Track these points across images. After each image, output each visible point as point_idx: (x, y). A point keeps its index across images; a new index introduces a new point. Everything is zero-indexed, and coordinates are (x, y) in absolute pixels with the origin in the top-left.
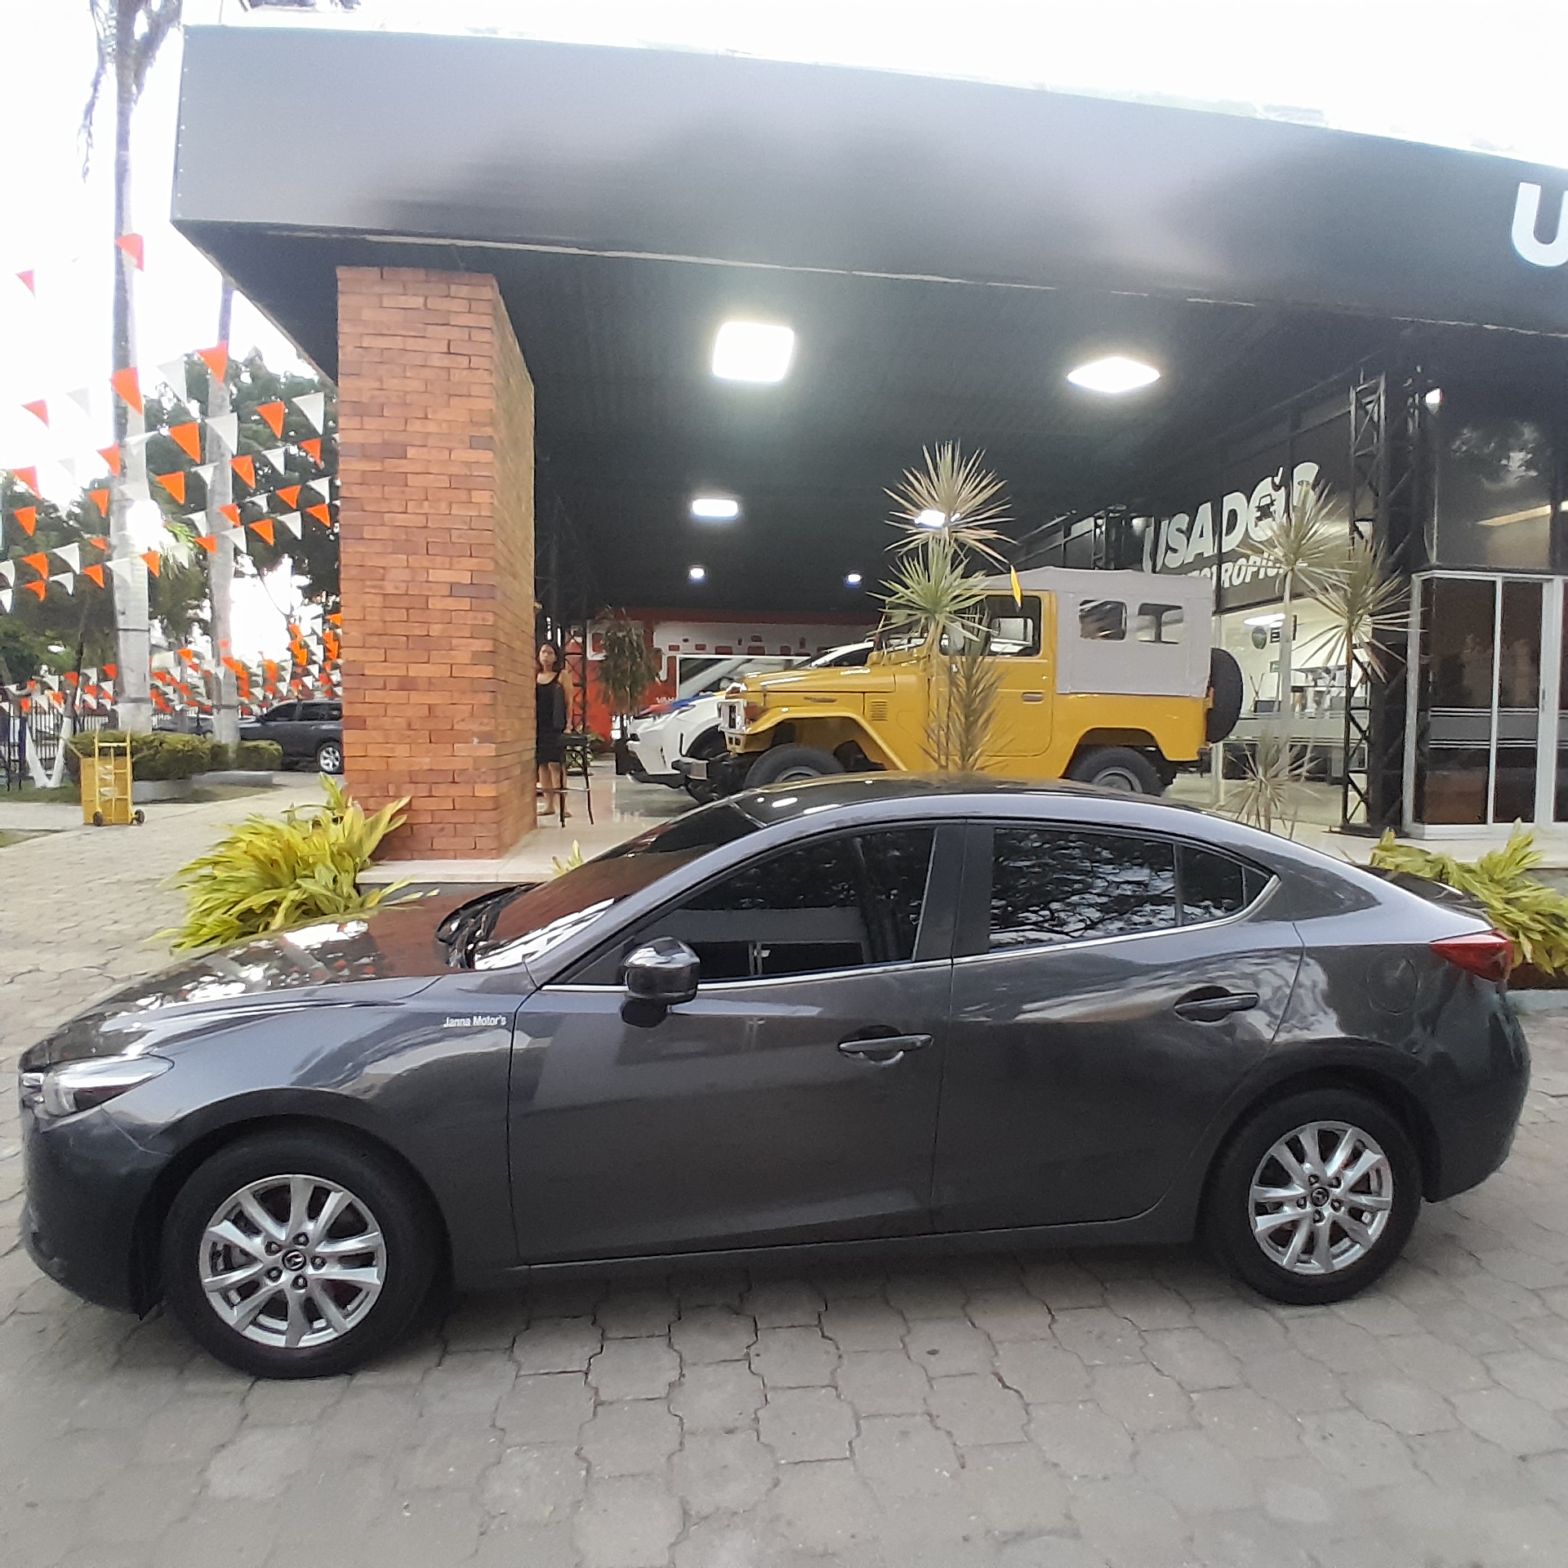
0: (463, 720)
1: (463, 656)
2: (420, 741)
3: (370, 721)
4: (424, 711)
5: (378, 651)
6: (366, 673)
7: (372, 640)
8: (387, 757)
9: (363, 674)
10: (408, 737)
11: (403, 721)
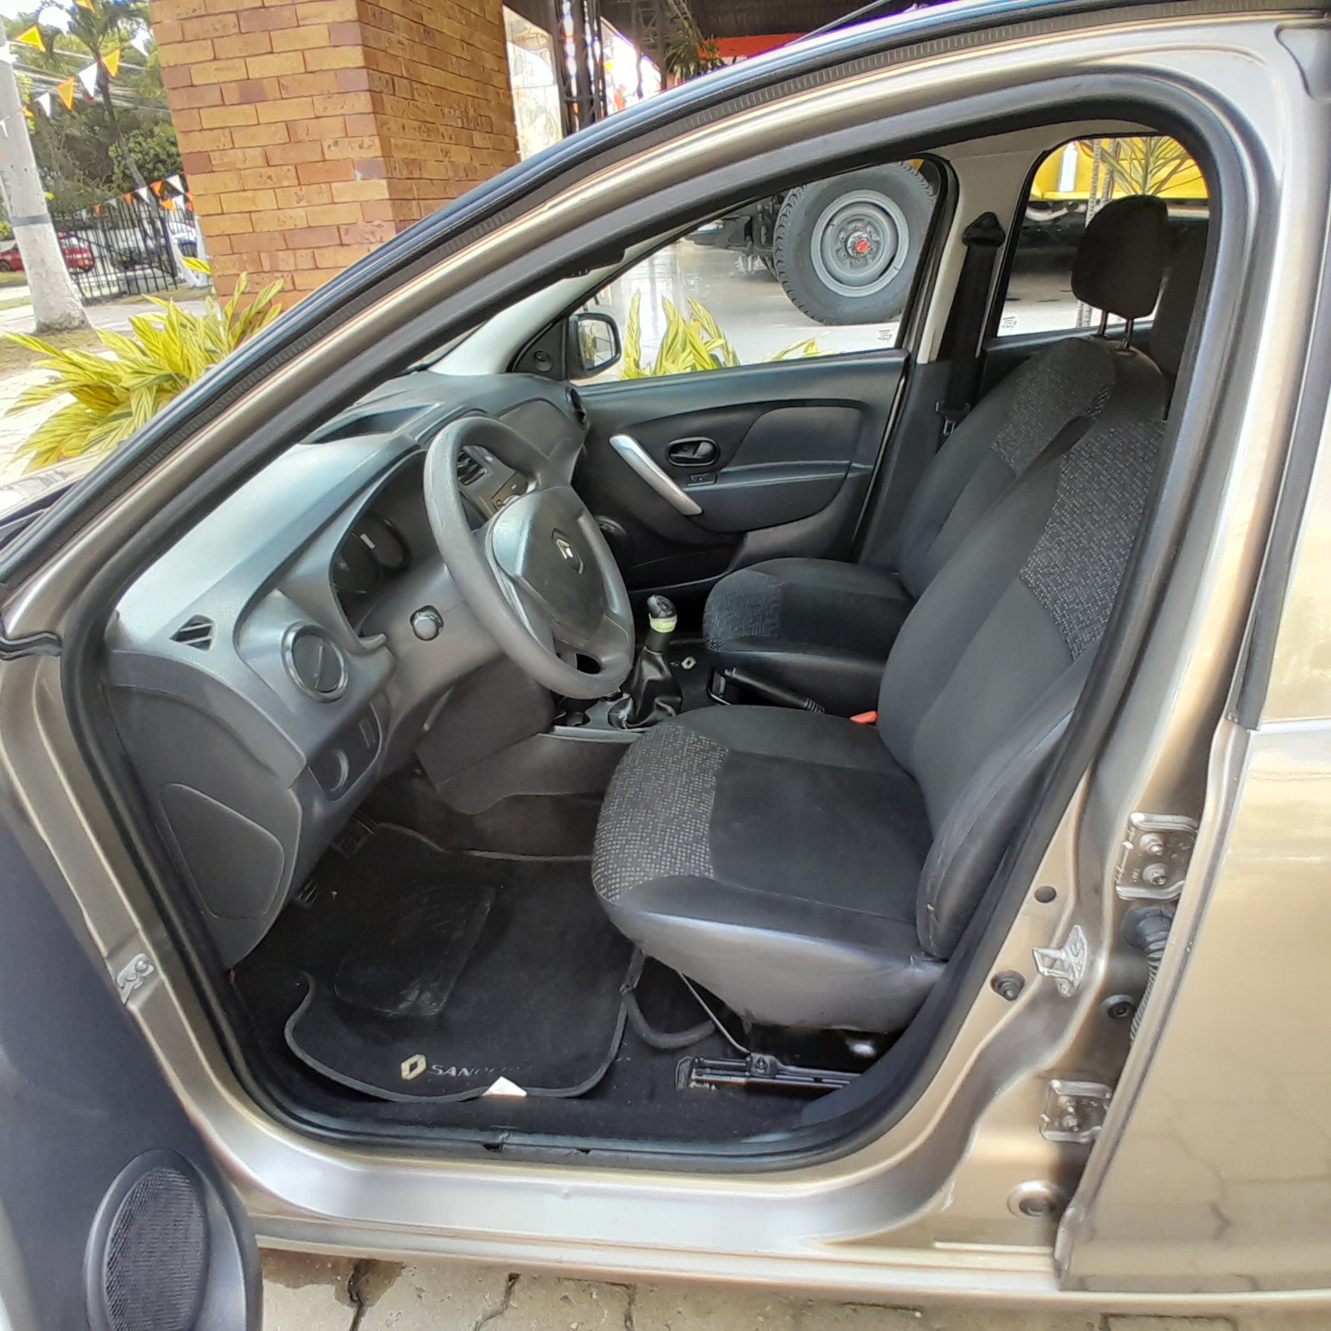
0: (336, 143)
1: (316, 35)
2: (285, 184)
3: (216, 158)
4: (282, 135)
5: (204, 42)
6: (195, 83)
7: (193, 27)
8: (250, 212)
9: (192, 86)
10: (270, 177)
11: (257, 153)
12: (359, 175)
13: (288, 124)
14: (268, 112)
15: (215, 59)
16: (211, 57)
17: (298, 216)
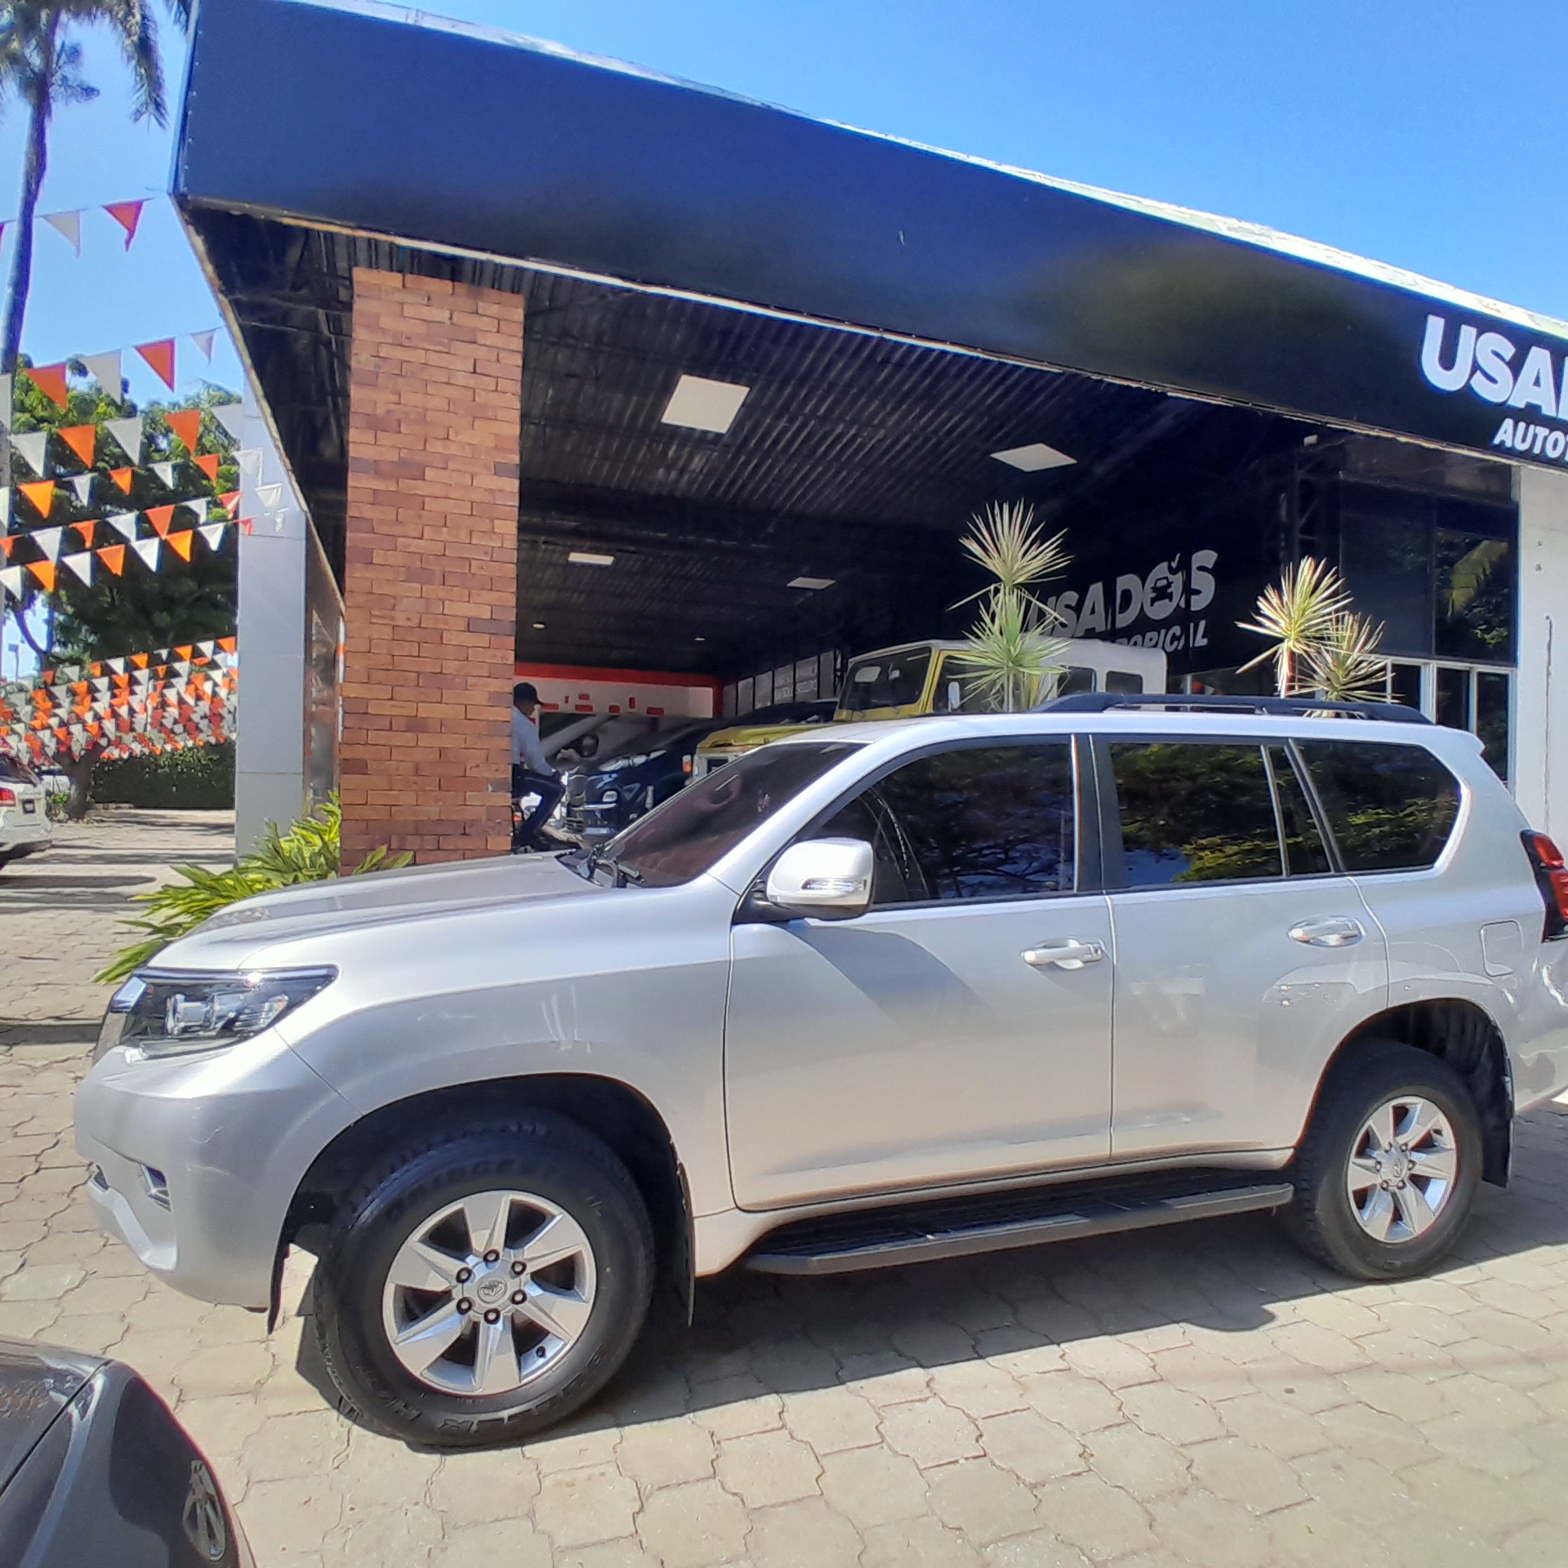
0: (478, 766)
1: (478, 696)
2: (428, 788)
3: (372, 765)
4: (435, 756)
5: (384, 687)
6: (370, 711)
7: (378, 676)
8: (391, 806)
9: (366, 713)
10: (415, 783)
11: (410, 766)
12: (490, 788)
13: (441, 750)
14: (425, 740)
15: (392, 699)
16: (390, 697)
17: (432, 811)
